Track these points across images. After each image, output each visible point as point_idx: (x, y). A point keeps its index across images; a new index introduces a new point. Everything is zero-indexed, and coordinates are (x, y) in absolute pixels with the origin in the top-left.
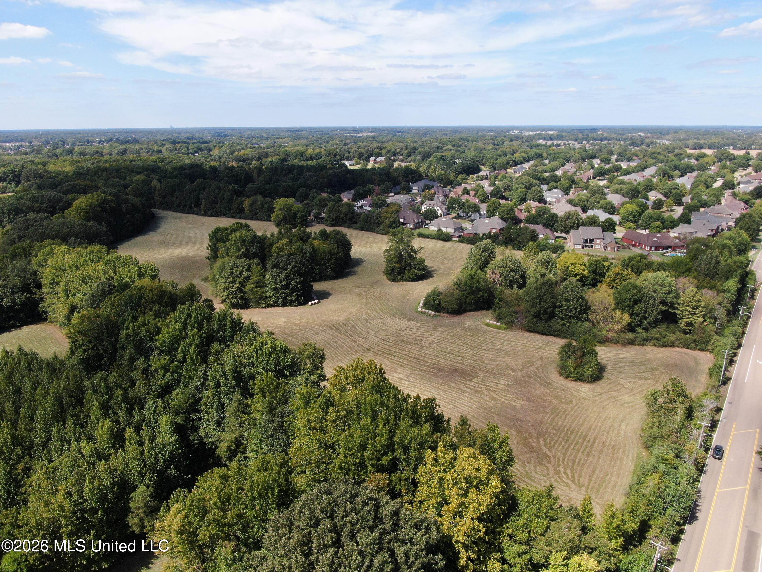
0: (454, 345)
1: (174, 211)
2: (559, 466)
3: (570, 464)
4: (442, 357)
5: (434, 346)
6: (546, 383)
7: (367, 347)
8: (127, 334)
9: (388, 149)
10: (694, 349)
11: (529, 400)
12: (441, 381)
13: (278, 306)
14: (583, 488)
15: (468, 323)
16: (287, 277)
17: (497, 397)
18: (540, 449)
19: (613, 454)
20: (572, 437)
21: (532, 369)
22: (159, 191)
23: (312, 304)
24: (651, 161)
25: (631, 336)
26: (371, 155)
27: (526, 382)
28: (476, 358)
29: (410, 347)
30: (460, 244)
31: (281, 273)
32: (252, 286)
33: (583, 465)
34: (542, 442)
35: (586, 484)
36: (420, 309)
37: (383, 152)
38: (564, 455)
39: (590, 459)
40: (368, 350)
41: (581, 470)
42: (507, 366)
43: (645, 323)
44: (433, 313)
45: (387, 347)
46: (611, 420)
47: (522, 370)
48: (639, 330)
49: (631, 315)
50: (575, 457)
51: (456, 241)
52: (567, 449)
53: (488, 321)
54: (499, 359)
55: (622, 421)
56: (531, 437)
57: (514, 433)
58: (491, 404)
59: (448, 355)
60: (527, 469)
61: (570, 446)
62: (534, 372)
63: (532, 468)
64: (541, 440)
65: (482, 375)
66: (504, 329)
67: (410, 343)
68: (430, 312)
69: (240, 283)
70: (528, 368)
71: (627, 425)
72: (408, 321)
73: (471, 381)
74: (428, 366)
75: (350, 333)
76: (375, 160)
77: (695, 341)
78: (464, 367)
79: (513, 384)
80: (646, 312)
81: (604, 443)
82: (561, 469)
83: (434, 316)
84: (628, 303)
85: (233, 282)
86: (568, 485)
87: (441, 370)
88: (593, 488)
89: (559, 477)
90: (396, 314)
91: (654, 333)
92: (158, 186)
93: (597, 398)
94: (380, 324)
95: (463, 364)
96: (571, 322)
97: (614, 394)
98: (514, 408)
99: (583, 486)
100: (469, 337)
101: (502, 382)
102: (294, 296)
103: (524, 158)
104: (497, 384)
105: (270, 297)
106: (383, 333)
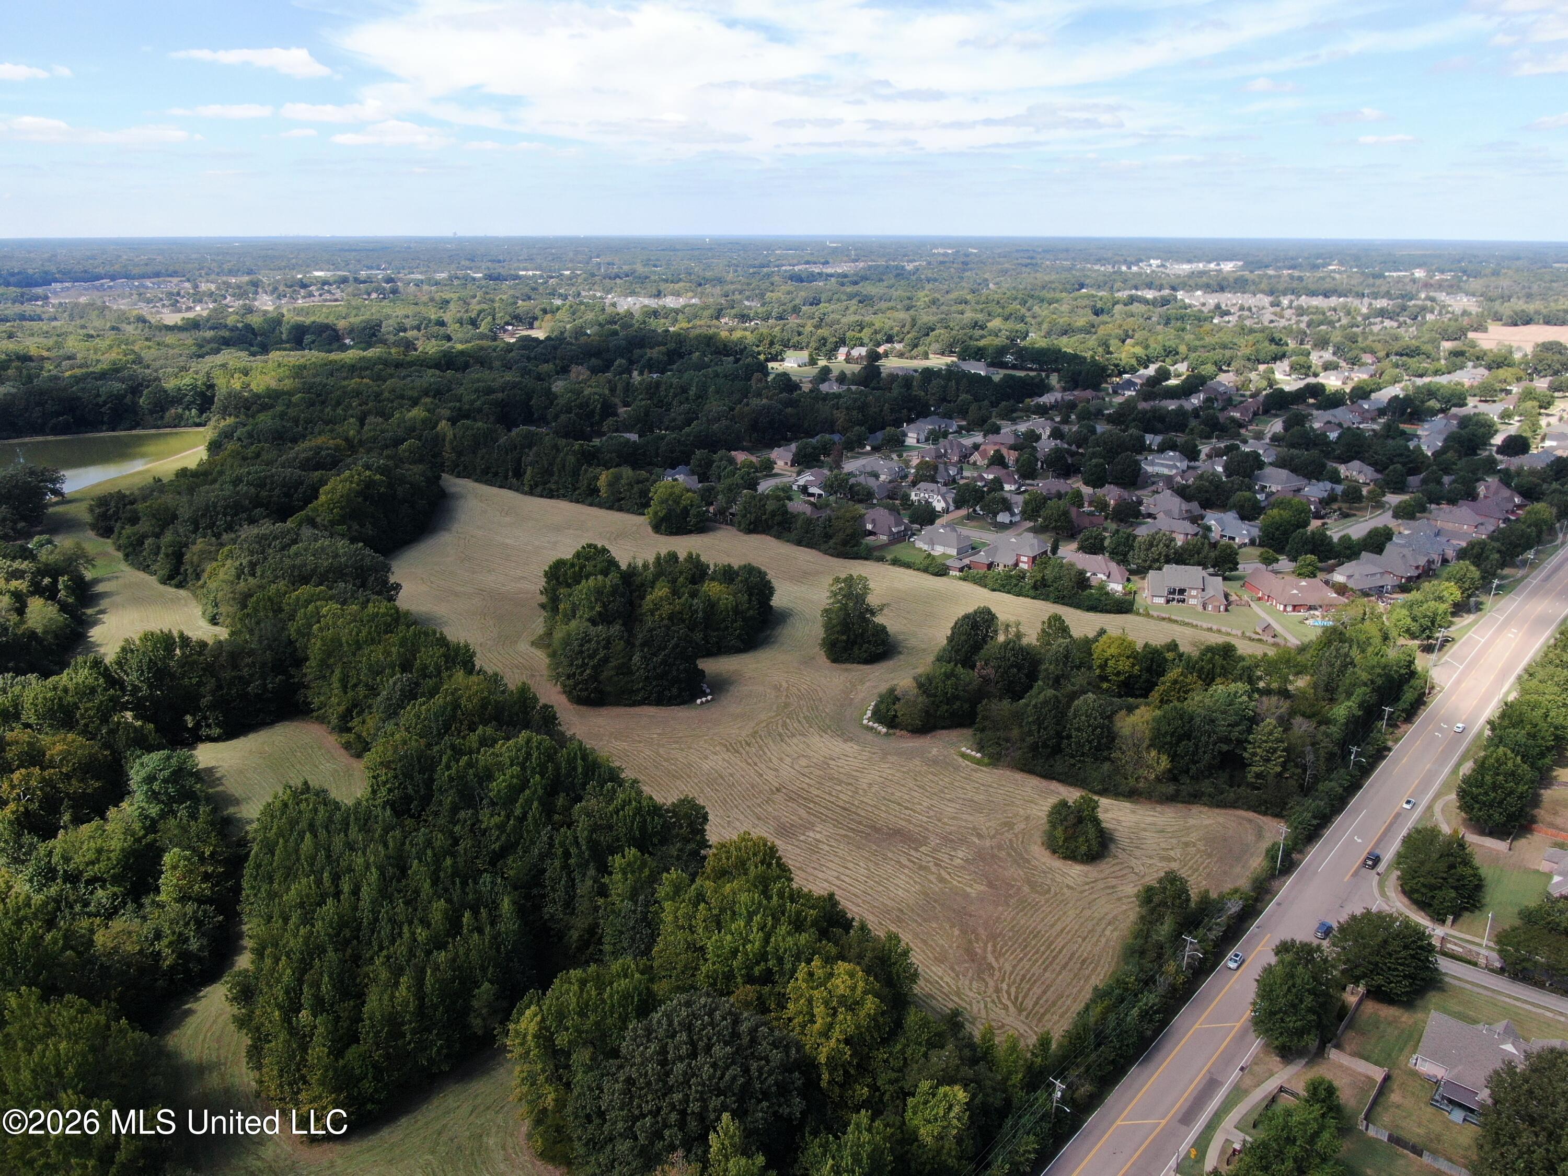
0: (904, 790)
1: (476, 481)
2: (1003, 981)
3: (1018, 980)
4: (883, 808)
5: (875, 788)
6: (1021, 860)
7: (777, 785)
8: (449, 776)
9: (877, 326)
10: (1265, 814)
11: (990, 885)
12: (875, 847)
13: (650, 704)
14: (1025, 1013)
15: (934, 751)
16: (664, 662)
17: (948, 877)
18: (985, 958)
19: (1080, 969)
20: (1033, 943)
21: (1009, 836)
22: (451, 442)
23: (702, 703)
24: (1391, 372)
25: (1171, 789)
26: (842, 342)
27: (993, 856)
28: (932, 813)
29: (839, 788)
30: (961, 582)
31: (654, 655)
32: (612, 673)
33: (1035, 982)
34: (990, 948)
35: (1030, 1006)
36: (865, 722)
37: (866, 334)
38: (1014, 967)
39: (1047, 974)
40: (778, 790)
41: (1029, 989)
42: (974, 829)
43: (1193, 769)
44: (884, 730)
45: (805, 786)
46: (1095, 922)
47: (994, 837)
48: (1185, 779)
49: (1173, 757)
50: (1028, 971)
51: (955, 577)
52: (1022, 959)
53: (963, 749)
54: (965, 816)
55: (1109, 924)
56: (977, 940)
57: (957, 932)
58: (936, 887)
59: (892, 805)
60: (960, 984)
61: (1025, 955)
62: (1011, 840)
63: (967, 982)
64: (990, 945)
65: (934, 841)
66: (986, 765)
67: (840, 782)
68: (880, 728)
69: (594, 667)
70: (1002, 834)
71: (1115, 929)
72: (845, 741)
73: (916, 850)
74: (860, 823)
75: (755, 759)
76: (848, 354)
77: (1266, 802)
78: (911, 827)
79: (974, 859)
80: (1195, 753)
81: (1073, 954)
82: (1005, 986)
83: (886, 734)
84: (1168, 739)
85: (584, 665)
86: (1006, 1008)
87: (877, 830)
88: (1037, 1012)
89: (998, 997)
90: (829, 727)
91: (1206, 786)
92: (450, 434)
93: (1087, 887)
94: (801, 746)
95: (910, 822)
96: (1084, 761)
97: (1114, 882)
98: (966, 896)
99: (1025, 1010)
100: (930, 777)
101: (960, 854)
102: (675, 691)
103: (1139, 359)
104: (952, 858)
105: (638, 690)
106: (803, 762)
